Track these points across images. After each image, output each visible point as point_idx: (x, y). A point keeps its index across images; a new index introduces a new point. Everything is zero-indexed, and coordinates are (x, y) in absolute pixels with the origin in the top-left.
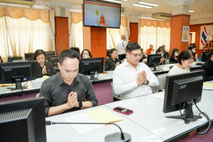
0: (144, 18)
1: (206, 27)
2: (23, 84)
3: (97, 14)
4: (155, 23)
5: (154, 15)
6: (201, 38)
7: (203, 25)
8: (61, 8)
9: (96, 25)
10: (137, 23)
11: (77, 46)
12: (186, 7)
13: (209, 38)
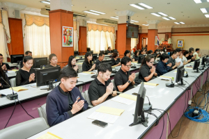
4: (100, 28)
12: (156, 25)
13: (161, 43)
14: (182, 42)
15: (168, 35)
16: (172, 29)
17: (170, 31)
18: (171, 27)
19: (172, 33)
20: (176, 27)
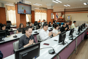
0: (36, 9)
1: (58, 13)
2: (3, 39)
3: (23, 9)
4: (40, 11)
5: (40, 8)
6: (56, 17)
7: (57, 12)
8: (2, 3)
9: (22, 13)
10: (34, 11)
11: (10, 20)
12: (52, 6)
13: (59, 17)
14: (70, 17)
15: (63, 13)
16: (65, 10)
17: (64, 11)
18: (64, 9)
19: (65, 12)
20: (67, 8)
